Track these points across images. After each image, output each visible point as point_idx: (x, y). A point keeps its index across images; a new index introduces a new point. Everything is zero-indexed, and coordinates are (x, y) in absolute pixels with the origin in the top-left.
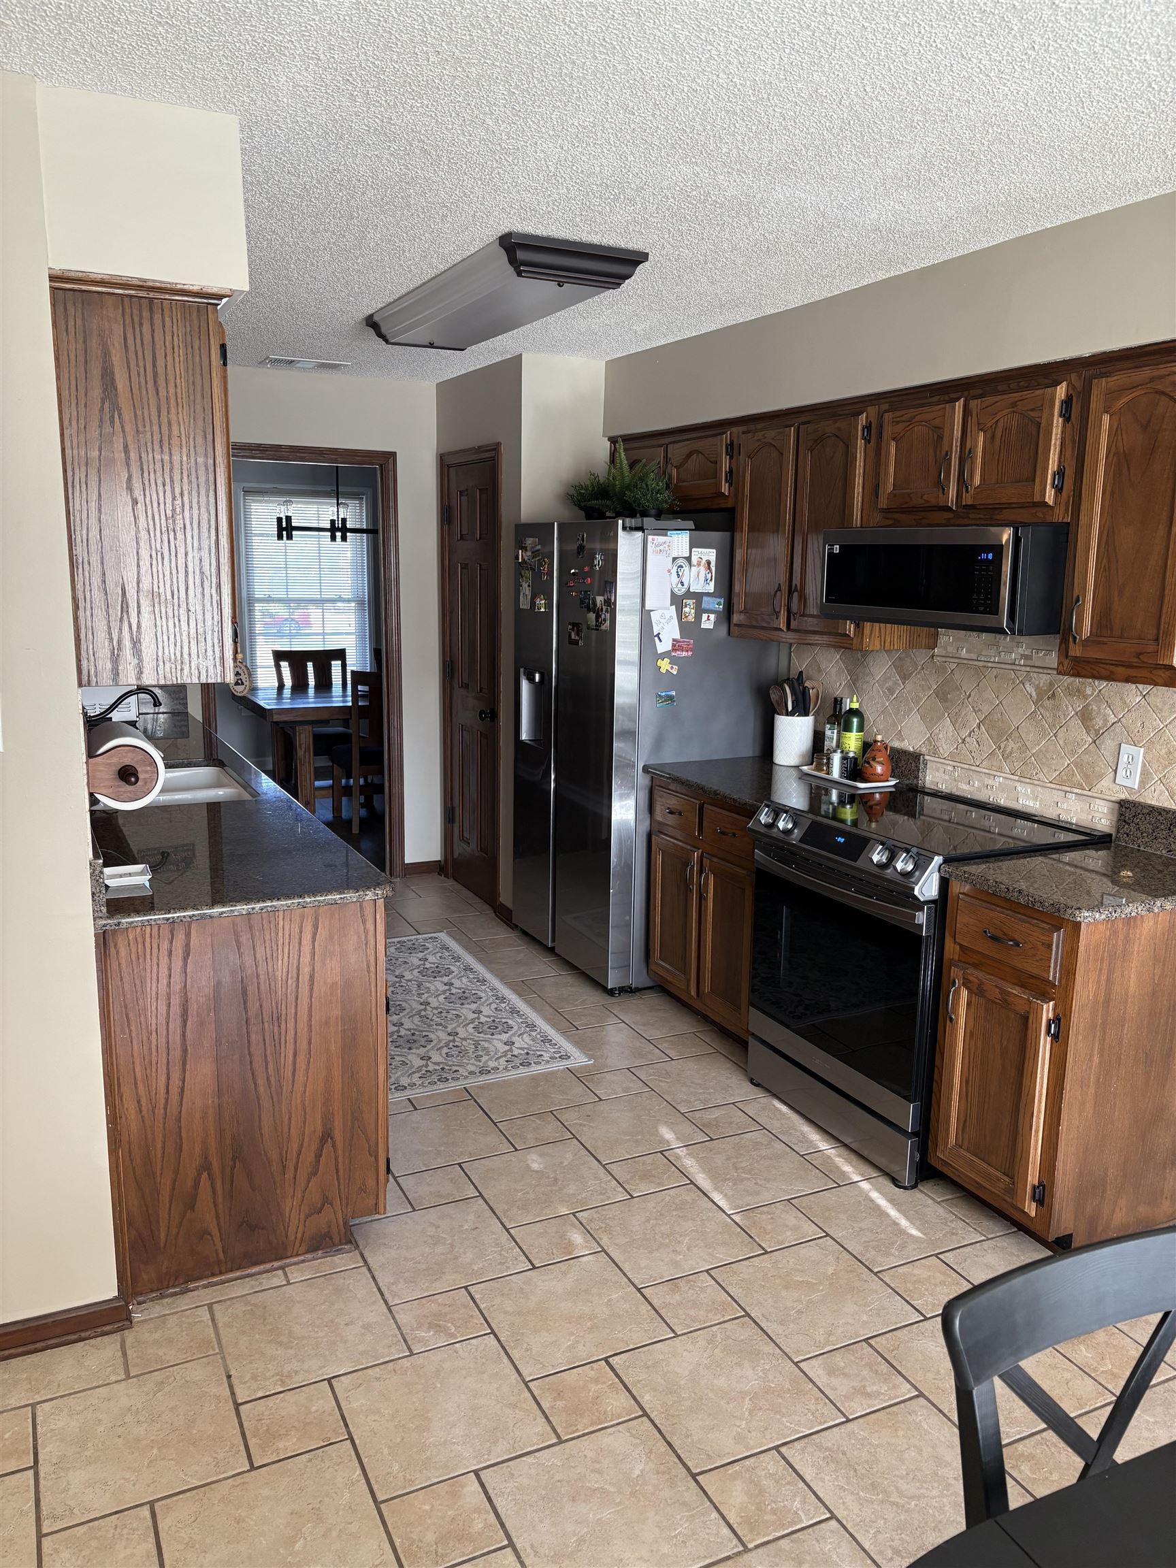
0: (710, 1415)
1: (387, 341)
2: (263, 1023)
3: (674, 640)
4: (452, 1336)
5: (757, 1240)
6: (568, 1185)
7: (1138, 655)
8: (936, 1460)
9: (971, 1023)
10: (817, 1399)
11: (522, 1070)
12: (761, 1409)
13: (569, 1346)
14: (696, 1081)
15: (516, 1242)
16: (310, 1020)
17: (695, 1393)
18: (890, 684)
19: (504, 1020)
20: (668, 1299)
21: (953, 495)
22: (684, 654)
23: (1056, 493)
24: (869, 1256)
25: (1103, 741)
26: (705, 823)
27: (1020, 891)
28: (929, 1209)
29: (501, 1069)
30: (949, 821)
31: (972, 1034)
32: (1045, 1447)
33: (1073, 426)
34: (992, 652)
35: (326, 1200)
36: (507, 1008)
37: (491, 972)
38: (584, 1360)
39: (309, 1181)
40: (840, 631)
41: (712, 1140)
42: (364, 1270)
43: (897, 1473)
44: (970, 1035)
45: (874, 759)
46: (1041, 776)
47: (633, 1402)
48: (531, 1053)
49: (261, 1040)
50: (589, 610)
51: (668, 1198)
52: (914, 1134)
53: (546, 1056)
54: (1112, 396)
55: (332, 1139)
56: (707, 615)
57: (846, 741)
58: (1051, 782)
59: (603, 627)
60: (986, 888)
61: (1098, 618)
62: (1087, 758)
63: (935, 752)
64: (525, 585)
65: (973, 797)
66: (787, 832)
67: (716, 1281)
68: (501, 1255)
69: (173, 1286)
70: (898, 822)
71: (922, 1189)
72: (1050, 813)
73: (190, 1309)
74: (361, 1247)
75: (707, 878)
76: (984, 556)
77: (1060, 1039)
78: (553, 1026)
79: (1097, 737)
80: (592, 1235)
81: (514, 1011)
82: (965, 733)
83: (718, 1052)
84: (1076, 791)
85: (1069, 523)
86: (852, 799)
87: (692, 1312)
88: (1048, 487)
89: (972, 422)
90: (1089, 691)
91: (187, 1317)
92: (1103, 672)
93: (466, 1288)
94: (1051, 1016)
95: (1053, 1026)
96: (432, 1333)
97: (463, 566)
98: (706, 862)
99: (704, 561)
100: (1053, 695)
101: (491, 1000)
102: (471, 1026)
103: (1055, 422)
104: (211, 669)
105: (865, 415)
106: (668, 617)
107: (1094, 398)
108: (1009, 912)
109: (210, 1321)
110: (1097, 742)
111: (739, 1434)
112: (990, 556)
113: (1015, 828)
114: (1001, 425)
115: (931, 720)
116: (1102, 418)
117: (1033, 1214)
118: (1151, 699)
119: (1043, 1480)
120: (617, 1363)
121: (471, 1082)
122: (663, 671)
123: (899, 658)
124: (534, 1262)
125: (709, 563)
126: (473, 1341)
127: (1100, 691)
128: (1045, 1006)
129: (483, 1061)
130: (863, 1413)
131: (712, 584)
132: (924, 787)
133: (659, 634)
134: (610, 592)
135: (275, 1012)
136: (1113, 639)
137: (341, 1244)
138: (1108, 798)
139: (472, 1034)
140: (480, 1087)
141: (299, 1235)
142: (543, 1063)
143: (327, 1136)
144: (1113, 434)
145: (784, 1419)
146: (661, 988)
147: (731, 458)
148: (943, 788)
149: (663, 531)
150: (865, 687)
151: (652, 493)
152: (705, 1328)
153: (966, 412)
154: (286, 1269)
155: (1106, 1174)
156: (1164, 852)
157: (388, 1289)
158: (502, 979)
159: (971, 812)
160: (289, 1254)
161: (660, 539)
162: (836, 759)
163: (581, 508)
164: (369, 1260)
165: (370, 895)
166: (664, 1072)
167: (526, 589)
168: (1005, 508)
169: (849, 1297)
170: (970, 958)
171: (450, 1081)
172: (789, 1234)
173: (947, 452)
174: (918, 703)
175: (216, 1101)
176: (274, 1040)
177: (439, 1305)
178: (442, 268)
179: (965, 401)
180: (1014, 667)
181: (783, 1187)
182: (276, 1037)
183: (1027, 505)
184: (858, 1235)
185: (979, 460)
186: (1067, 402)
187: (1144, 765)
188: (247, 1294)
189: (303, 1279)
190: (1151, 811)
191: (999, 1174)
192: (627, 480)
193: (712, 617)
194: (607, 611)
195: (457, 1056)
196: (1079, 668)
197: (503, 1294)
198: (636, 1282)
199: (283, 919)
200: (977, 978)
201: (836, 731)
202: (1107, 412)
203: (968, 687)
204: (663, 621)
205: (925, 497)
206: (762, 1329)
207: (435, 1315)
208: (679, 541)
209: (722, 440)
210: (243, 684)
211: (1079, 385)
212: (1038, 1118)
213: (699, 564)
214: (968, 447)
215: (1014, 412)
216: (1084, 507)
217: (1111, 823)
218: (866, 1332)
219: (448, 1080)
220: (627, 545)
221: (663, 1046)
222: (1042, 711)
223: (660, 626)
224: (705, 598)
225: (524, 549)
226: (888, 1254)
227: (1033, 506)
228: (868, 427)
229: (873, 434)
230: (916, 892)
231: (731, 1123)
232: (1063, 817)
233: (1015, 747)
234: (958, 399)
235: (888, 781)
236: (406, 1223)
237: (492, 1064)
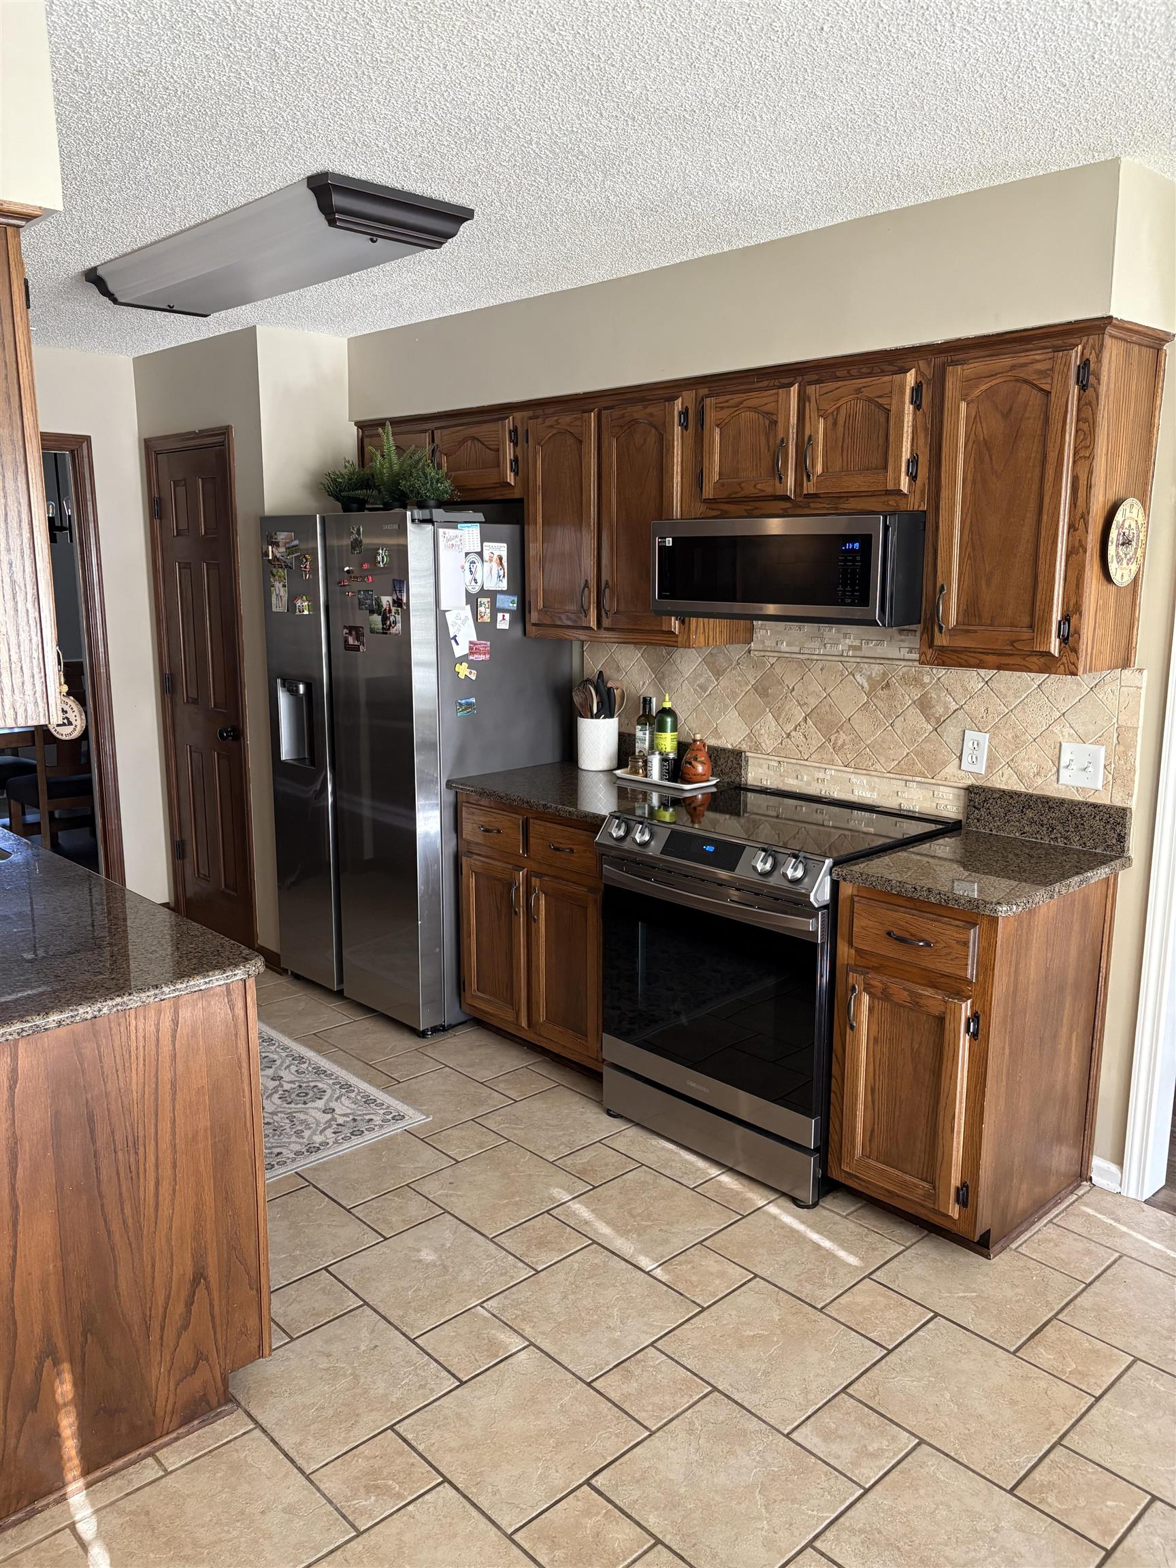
0: (727, 1523)
1: (115, 301)
2: (115, 1152)
3: (471, 642)
4: (399, 1496)
5: (688, 1296)
6: (461, 1271)
7: (1012, 643)
8: (969, 1514)
9: (875, 1027)
10: (826, 1475)
11: (356, 1141)
12: (776, 1501)
13: (540, 1476)
14: (551, 1122)
15: (428, 1355)
16: (174, 1138)
17: (700, 1500)
18: (702, 680)
19: (312, 1084)
20: (626, 1389)
21: (791, 486)
22: (482, 657)
23: (909, 480)
24: (806, 1291)
25: (945, 728)
26: (532, 841)
27: (929, 890)
28: (840, 1226)
29: (331, 1144)
30: (777, 817)
31: (876, 1040)
32: (1058, 1470)
33: (924, 414)
34: (816, 644)
35: (200, 1356)
36: (310, 1069)
37: (274, 1028)
38: (564, 1489)
39: (179, 1336)
40: (664, 629)
41: (595, 1188)
42: (257, 1433)
43: (938, 1539)
44: (874, 1041)
45: (696, 759)
46: (878, 766)
47: (639, 1530)
48: (359, 1118)
49: (114, 1174)
50: (372, 612)
51: (576, 1266)
52: (817, 1150)
53: (377, 1120)
54: (969, 383)
55: (205, 1279)
56: (502, 614)
57: (662, 741)
58: (889, 772)
59: (393, 631)
60: (889, 889)
61: (965, 607)
62: (928, 747)
63: (757, 748)
64: (278, 585)
65: (802, 792)
66: (645, 844)
67: (666, 1355)
68: (417, 1375)
69: (15, 1512)
70: (719, 821)
71: (824, 1205)
72: (890, 803)
73: (46, 1538)
74: (243, 1404)
75: (537, 899)
76: (849, 546)
77: (979, 1037)
78: (370, 1082)
79: (939, 724)
80: (511, 1327)
81: (319, 1071)
82: (789, 727)
83: (560, 1085)
84: (918, 779)
85: (925, 512)
86: (676, 802)
87: (656, 1399)
88: (903, 475)
89: (811, 410)
90: (926, 679)
91: (46, 1550)
92: (972, 661)
93: (391, 1428)
94: (969, 1014)
95: (972, 1024)
96: (373, 1498)
97: (182, 565)
98: (535, 882)
99: (495, 557)
100: (888, 685)
101: (287, 1063)
102: (276, 1096)
103: (906, 408)
104: (31, 707)
105: (680, 400)
106: (463, 618)
107: (949, 385)
108: (914, 912)
109: (80, 1549)
110: (938, 730)
111: (766, 1538)
112: (857, 545)
113: (851, 820)
114: (843, 412)
115: (749, 716)
116: (959, 405)
117: (956, 1216)
118: (993, 685)
119: (1074, 1509)
120: (602, 1485)
121: (306, 1163)
122: (462, 676)
123: (710, 653)
124: (460, 1376)
125: (500, 558)
126: (427, 1497)
127: (939, 679)
128: (964, 1006)
129: (306, 1137)
130: (877, 1478)
131: (505, 580)
132: (746, 784)
133: (456, 636)
134: (400, 591)
135: (130, 1138)
136: (983, 628)
137: (220, 1405)
138: (955, 784)
139: (278, 1106)
140: (315, 1169)
141: (169, 1407)
142: (376, 1128)
143: (199, 1276)
144: (972, 421)
145: (803, 1507)
146: (478, 1022)
147: (516, 444)
148: (768, 783)
149: (453, 524)
150: (672, 685)
151: (432, 483)
152: (677, 1416)
153: (803, 399)
154: (157, 1454)
155: (1013, 1162)
156: (1017, 834)
157: (298, 1453)
158: (290, 1035)
159: (802, 806)
160: (158, 1434)
161: (451, 532)
162: (655, 761)
163: (337, 499)
164: (260, 1418)
165: (240, 973)
166: (514, 1118)
167: (280, 591)
168: (853, 497)
169: (807, 1343)
170: (868, 963)
171: (276, 1167)
172: (717, 1282)
173: (783, 439)
174: (735, 699)
175: (59, 1264)
176: (131, 1172)
177: (368, 1459)
178: (215, 211)
179: (799, 386)
180: (843, 659)
181: (689, 1229)
182: (133, 1168)
183: (879, 493)
184: (787, 1270)
185: (820, 447)
186: (917, 390)
187: (990, 751)
188: (117, 1500)
189: (183, 1463)
190: (1002, 795)
191: (916, 1181)
192: (396, 467)
193: (507, 616)
194: (397, 612)
195: (274, 1135)
196: (944, 658)
197: (439, 1427)
198: (582, 1375)
199: (136, 1018)
200: (881, 982)
201: (647, 732)
202: (964, 400)
203: (791, 681)
204: (459, 622)
205: (759, 486)
206: (736, 1402)
207: (367, 1474)
208: (468, 534)
209: (503, 426)
210: (70, 723)
211: (928, 373)
212: (960, 1119)
213: (491, 560)
214: (807, 433)
215: (858, 398)
216: (944, 494)
217: (958, 809)
218: (841, 1381)
219: (273, 1166)
220: (417, 539)
221: (501, 1087)
222: (875, 701)
223: (456, 628)
224: (499, 596)
225: (276, 544)
226: (824, 1286)
227: (886, 494)
228: (685, 413)
229: (695, 422)
230: (812, 899)
231: (607, 1165)
232: (905, 806)
233: (848, 739)
234: (792, 384)
235: (708, 781)
236: (288, 1359)
237: (318, 1139)
